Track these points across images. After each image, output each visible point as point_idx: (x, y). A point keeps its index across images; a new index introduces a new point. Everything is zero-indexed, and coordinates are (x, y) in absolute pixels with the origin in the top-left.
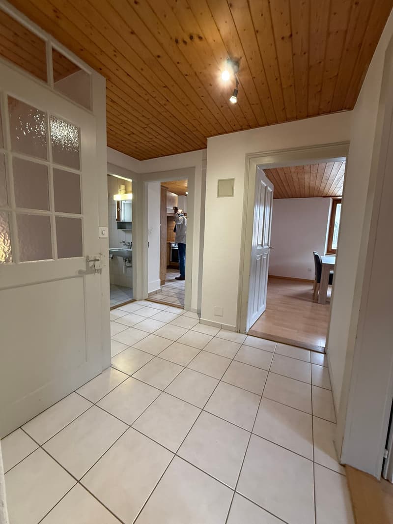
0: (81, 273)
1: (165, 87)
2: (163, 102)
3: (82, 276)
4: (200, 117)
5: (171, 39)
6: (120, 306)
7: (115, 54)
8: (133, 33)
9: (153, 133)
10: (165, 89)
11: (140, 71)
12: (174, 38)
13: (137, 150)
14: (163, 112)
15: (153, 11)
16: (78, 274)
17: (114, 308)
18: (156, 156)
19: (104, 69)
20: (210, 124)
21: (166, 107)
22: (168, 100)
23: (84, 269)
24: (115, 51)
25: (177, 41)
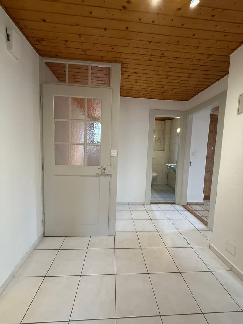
0: (98, 175)
1: (150, 43)
2: (160, 53)
3: (99, 177)
4: (200, 43)
5: (121, 10)
6: (160, 204)
7: (112, 47)
8: (106, 29)
9: (176, 78)
10: (151, 44)
11: (128, 45)
12: (122, 8)
13: (177, 95)
14: (167, 60)
15: (99, 7)
16: (96, 175)
17: (156, 204)
18: (195, 94)
19: (117, 59)
20: (217, 41)
21: (165, 55)
22: (161, 50)
23: (100, 173)
24: (110, 47)
25: (124, 7)
